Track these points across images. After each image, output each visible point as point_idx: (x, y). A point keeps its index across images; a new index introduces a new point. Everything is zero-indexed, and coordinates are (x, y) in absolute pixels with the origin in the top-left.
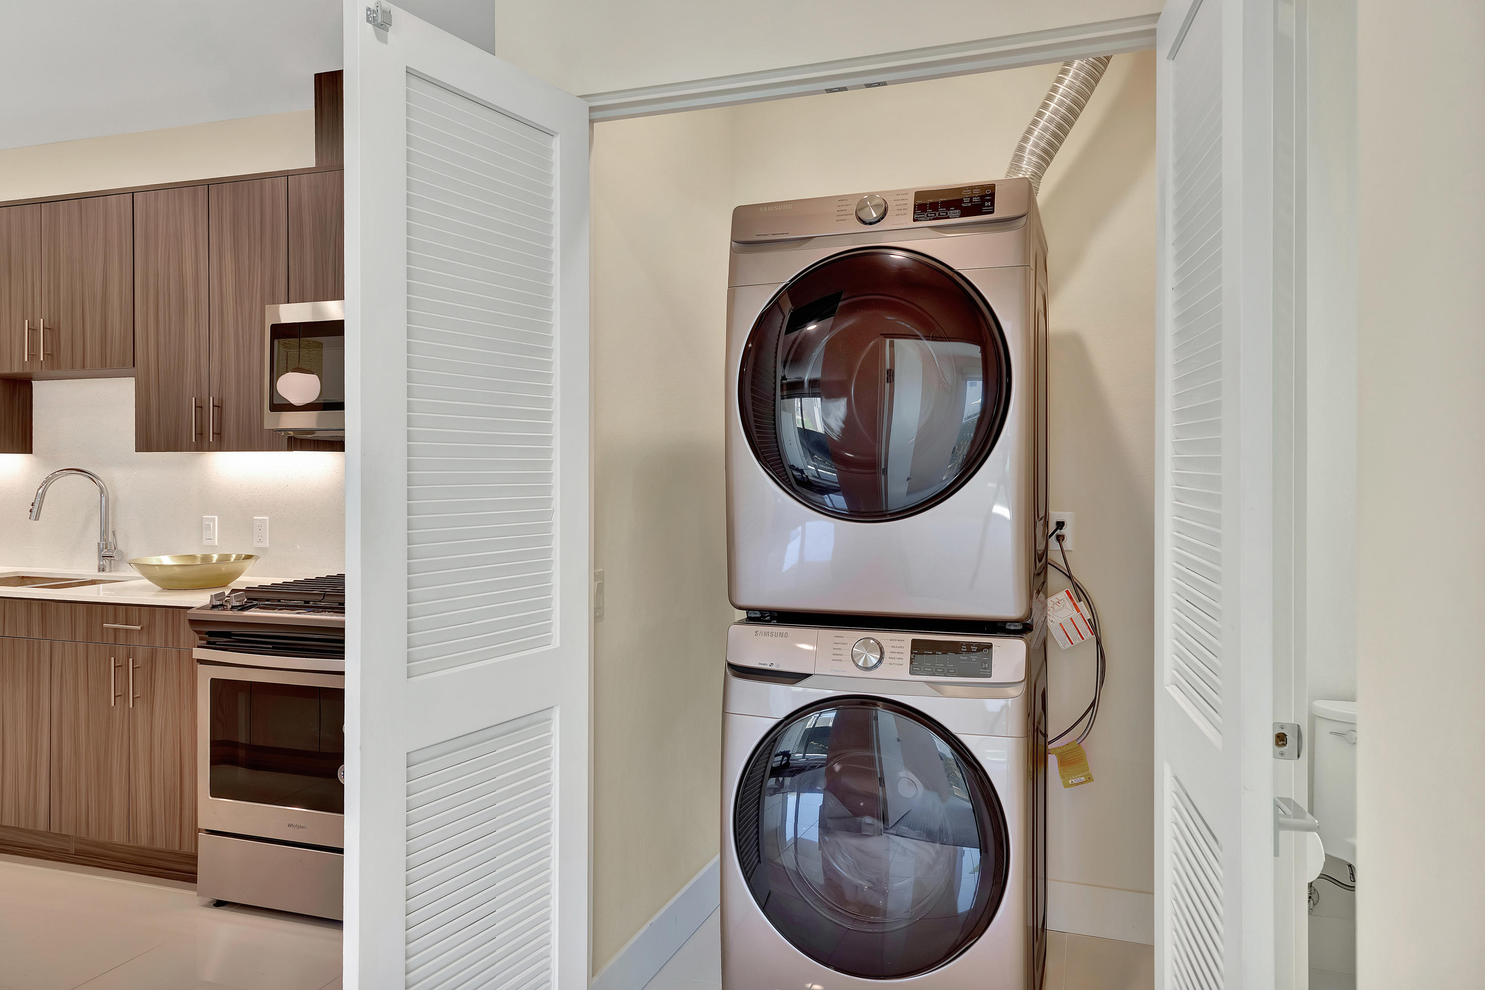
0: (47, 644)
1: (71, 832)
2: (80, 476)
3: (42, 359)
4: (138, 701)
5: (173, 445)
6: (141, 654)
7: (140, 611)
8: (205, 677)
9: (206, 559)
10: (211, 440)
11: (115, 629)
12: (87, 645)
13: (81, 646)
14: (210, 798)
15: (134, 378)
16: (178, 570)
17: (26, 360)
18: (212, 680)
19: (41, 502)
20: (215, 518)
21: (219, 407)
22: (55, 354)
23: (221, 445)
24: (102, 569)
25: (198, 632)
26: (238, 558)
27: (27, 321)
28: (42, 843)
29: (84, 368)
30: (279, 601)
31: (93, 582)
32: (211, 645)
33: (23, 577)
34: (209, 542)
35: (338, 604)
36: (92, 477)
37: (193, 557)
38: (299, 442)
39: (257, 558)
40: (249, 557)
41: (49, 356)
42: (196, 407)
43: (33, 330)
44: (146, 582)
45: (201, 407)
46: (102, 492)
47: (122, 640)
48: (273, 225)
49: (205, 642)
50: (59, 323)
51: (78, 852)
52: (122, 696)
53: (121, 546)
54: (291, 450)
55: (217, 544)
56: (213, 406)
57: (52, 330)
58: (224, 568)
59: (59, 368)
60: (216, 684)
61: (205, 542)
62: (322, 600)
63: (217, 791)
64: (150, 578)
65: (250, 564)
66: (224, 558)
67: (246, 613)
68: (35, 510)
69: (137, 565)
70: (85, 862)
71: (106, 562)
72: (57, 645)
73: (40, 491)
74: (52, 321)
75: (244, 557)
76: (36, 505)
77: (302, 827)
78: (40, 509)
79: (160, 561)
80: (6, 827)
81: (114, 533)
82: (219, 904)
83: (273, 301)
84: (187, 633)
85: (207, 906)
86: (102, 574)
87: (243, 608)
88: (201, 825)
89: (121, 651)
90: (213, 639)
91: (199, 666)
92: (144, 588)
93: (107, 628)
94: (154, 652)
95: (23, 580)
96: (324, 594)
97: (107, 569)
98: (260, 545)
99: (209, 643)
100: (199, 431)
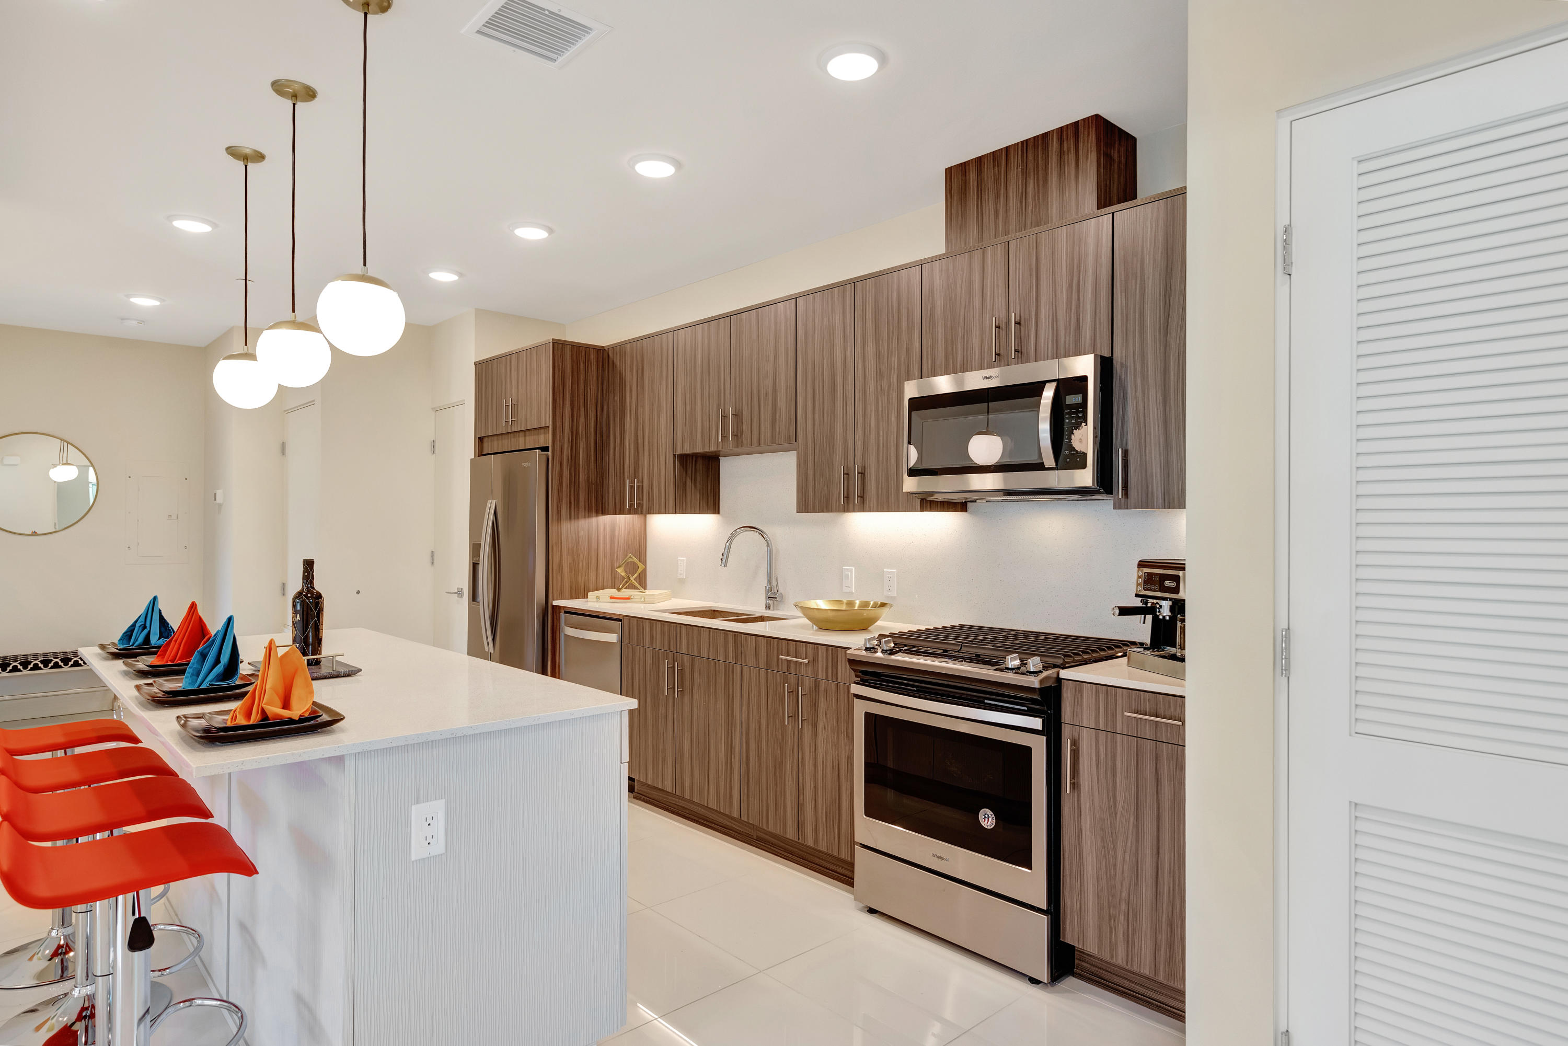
0: (738, 667)
1: (756, 823)
2: (753, 532)
3: (731, 440)
4: (806, 723)
5: (824, 506)
6: (808, 682)
7: (806, 646)
8: (860, 709)
9: (850, 604)
10: (856, 502)
11: (788, 661)
12: (767, 671)
13: (763, 672)
14: (865, 817)
15: (796, 452)
16: (831, 614)
17: (720, 440)
18: (866, 713)
19: (728, 553)
20: (852, 569)
21: (862, 474)
22: (739, 435)
23: (863, 506)
24: (768, 607)
25: (855, 670)
26: (875, 605)
27: (720, 410)
28: (734, 826)
29: (759, 445)
30: (914, 647)
31: (762, 619)
32: (864, 683)
33: (714, 610)
34: (847, 590)
35: (974, 655)
36: (762, 534)
37: (840, 602)
38: (929, 504)
39: (891, 606)
40: (883, 605)
41: (735, 437)
42: (844, 474)
43: (725, 417)
44: (806, 621)
45: (848, 474)
46: (768, 545)
47: (793, 670)
48: (908, 310)
49: (859, 679)
50: (742, 410)
51: (759, 839)
52: (794, 717)
53: (781, 590)
54: (923, 511)
55: (854, 592)
56: (858, 473)
57: (737, 415)
58: (866, 614)
59: (742, 446)
60: (870, 718)
61: (845, 590)
62: (960, 650)
63: (871, 811)
64: (810, 619)
65: (885, 610)
66: (865, 605)
67: (894, 657)
68: (724, 559)
69: (802, 608)
70: (765, 848)
71: (771, 602)
72: (746, 669)
73: (727, 544)
74: (737, 408)
75: (880, 605)
76: (725, 556)
77: (946, 860)
78: (727, 558)
79: (817, 605)
80: (709, 808)
81: (776, 578)
82: (872, 911)
83: (908, 378)
84: (844, 671)
85: (861, 910)
86: (768, 611)
87: (891, 652)
88: (858, 838)
89: (792, 679)
90: (866, 677)
91: (856, 700)
92: (803, 627)
93: (782, 659)
94: (818, 683)
95: (714, 614)
96: (961, 645)
97: (771, 607)
98: (890, 594)
99: (862, 680)
100: (846, 495)
